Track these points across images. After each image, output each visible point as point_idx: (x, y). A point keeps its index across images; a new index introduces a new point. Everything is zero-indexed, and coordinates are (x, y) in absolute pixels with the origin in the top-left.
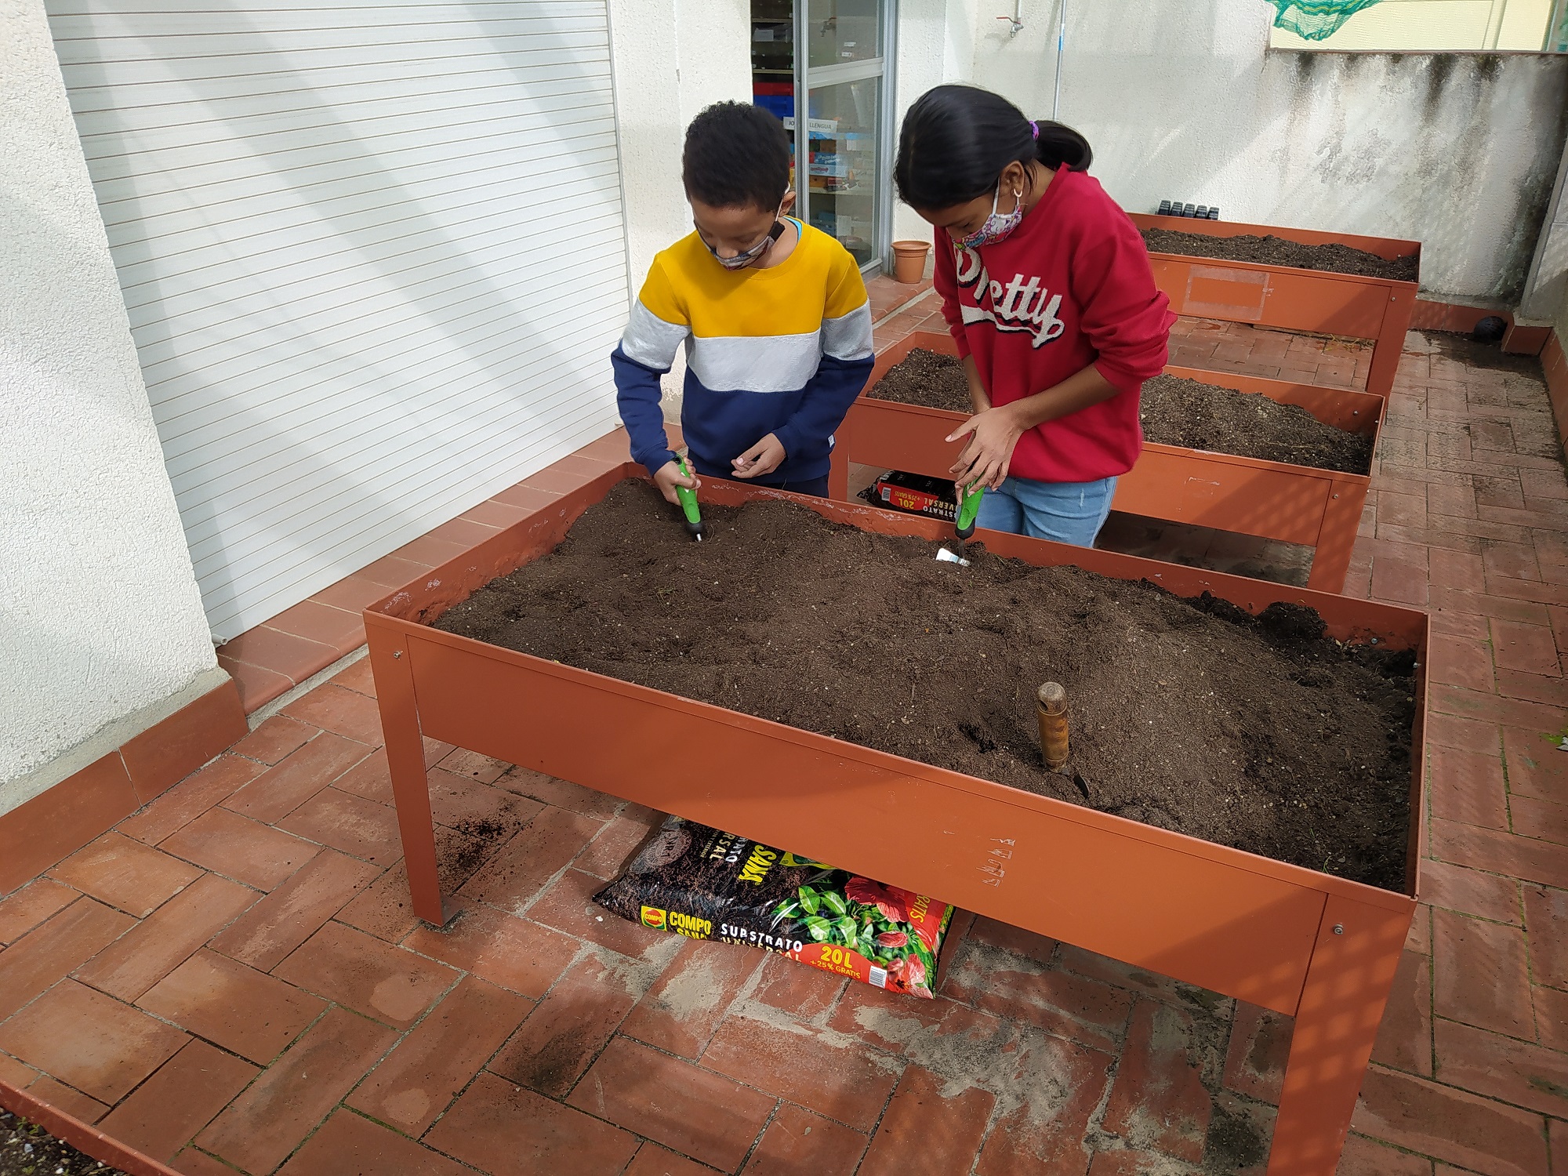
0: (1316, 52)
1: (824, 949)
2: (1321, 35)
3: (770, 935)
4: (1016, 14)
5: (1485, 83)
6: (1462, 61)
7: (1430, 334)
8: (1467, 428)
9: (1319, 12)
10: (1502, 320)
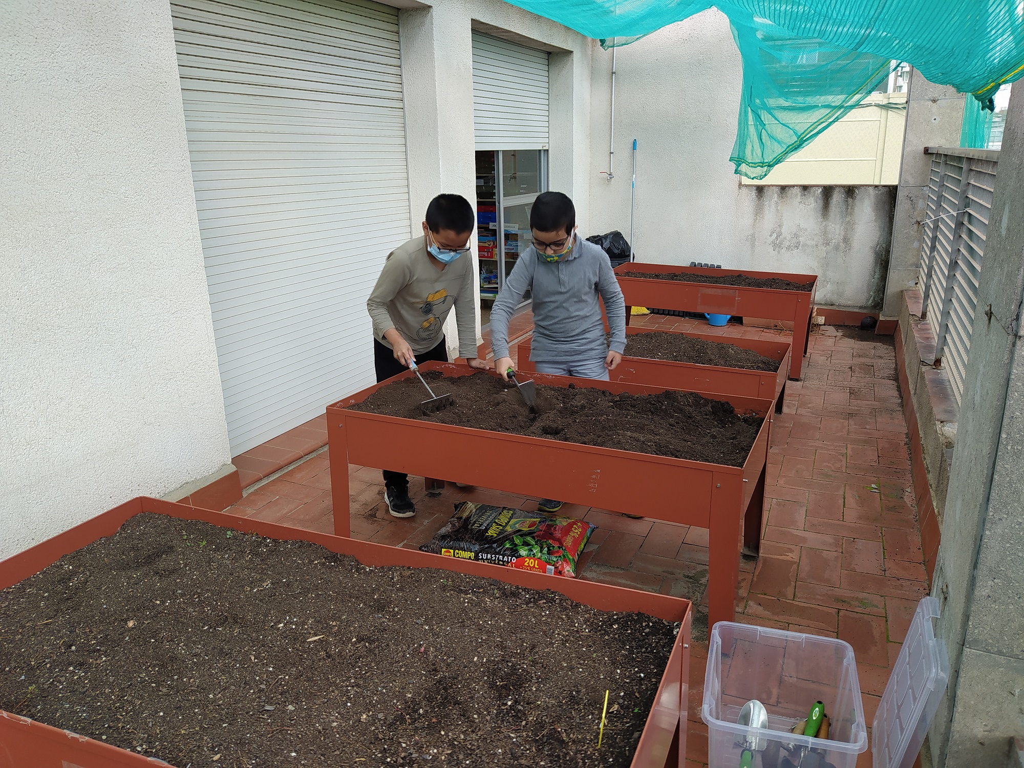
0: (765, 186)
1: (526, 560)
2: (761, 178)
3: (501, 555)
4: (610, 170)
5: (850, 200)
6: (837, 190)
7: (838, 327)
8: (851, 368)
9: (758, 166)
10: (875, 319)
